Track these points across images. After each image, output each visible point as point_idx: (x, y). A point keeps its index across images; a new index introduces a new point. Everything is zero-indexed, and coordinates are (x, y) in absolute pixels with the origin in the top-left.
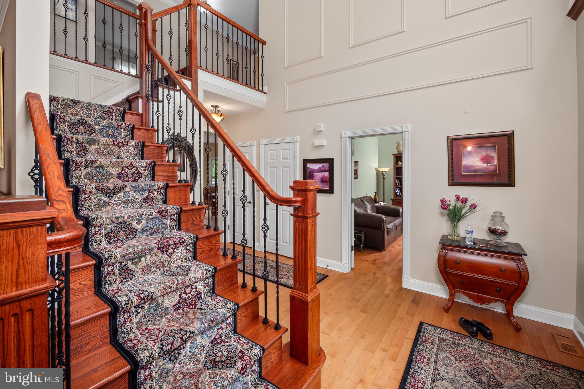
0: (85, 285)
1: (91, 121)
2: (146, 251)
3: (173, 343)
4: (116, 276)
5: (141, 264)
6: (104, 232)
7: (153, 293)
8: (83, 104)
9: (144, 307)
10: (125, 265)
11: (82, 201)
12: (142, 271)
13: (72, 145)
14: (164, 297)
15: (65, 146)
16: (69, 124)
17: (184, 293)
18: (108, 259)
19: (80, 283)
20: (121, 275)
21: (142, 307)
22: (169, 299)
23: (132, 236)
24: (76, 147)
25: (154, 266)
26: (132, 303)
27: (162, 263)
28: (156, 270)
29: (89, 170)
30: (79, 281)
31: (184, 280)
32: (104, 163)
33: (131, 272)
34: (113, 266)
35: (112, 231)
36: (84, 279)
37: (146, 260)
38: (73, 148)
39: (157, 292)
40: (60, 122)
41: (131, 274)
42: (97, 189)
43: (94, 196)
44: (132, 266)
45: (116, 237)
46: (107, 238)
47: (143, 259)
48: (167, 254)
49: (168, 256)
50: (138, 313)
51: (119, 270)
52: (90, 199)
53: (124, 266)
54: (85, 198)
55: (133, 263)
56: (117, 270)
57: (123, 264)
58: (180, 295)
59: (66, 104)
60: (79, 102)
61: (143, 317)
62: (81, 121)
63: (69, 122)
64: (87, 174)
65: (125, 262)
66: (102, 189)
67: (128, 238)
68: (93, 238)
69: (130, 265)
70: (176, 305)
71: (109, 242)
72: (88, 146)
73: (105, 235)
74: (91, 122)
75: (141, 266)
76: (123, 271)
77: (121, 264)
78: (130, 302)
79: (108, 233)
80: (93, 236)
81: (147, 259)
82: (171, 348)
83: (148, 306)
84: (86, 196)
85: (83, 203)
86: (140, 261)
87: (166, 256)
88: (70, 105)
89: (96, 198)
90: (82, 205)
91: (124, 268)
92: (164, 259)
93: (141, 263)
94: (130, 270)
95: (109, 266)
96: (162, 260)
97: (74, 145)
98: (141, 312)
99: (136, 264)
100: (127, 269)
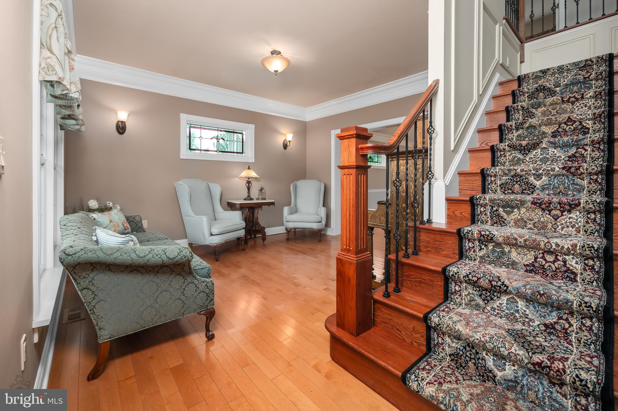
0: (464, 216)
1: (550, 84)
2: (516, 202)
3: (480, 279)
4: (488, 218)
5: (514, 215)
6: (499, 183)
7: (494, 235)
8: (553, 70)
9: (487, 245)
10: (497, 210)
11: (498, 158)
12: (515, 223)
13: (519, 113)
14: (511, 248)
15: (513, 115)
16: (528, 95)
17: (541, 258)
18: (478, 199)
19: (461, 213)
20: (492, 219)
21: (486, 246)
22: (519, 254)
23: (528, 192)
24: (522, 114)
25: (530, 222)
27: (543, 223)
28: (533, 228)
29: (521, 132)
30: (460, 211)
31: (538, 240)
32: (534, 122)
33: (502, 220)
34: (485, 208)
35: (507, 183)
36: (464, 211)
37: (520, 213)
38: (520, 116)
39: (498, 237)
40: (521, 95)
41: (502, 221)
42: (509, 147)
43: (508, 154)
44: (503, 213)
45: (511, 190)
46: (501, 188)
47: (516, 210)
48: (550, 214)
49: (551, 218)
50: (481, 249)
51: (490, 213)
52: (505, 156)
53: (495, 211)
54: (501, 155)
55: (504, 211)
56: (488, 213)
57: (495, 209)
58: (536, 258)
59: (537, 77)
60: (548, 69)
61: (487, 255)
62: (539, 88)
63: (528, 93)
64: (519, 136)
65: (496, 208)
66: (514, 146)
67: (524, 193)
68: (489, 186)
69: (501, 212)
70: (527, 265)
71: (504, 192)
72: (534, 111)
73: (500, 186)
74: (549, 86)
75: (513, 217)
76: (494, 215)
77: (492, 208)
78: (471, 233)
79: (503, 184)
80: (489, 184)
81: (522, 212)
82: (476, 282)
83: (492, 247)
84: (502, 153)
85: (499, 160)
86: (513, 212)
87: (548, 216)
88: (541, 76)
89: (511, 155)
90: (498, 161)
91: (495, 213)
92: (546, 219)
93: (514, 214)
94: (502, 217)
95: (481, 206)
96: (542, 219)
97: (521, 112)
98: (485, 249)
99: (508, 213)
100: (498, 215)
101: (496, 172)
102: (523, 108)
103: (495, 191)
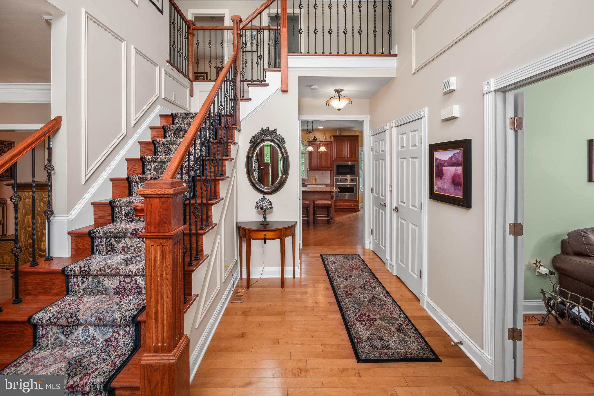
0: (86, 248)
1: (185, 127)
2: (121, 234)
3: (60, 319)
4: (104, 248)
5: (121, 244)
6: (123, 212)
7: (91, 270)
8: (192, 115)
9: (88, 278)
10: (110, 241)
11: (133, 187)
12: (122, 250)
13: (162, 147)
14: (104, 277)
15: (158, 147)
17: (123, 281)
18: (94, 233)
19: (83, 245)
20: (107, 248)
21: (87, 279)
22: (110, 281)
23: (143, 219)
24: (164, 148)
25: (132, 248)
26: (74, 271)
27: (139, 247)
28: (133, 252)
29: (156, 164)
30: (83, 244)
31: (119, 269)
32: (163, 159)
33: (114, 248)
34: (102, 239)
35: (129, 212)
36: (86, 243)
37: (125, 242)
38: (162, 149)
39: (93, 271)
40: (169, 131)
41: (114, 249)
42: (139, 179)
43: (140, 184)
44: (114, 243)
45: (132, 218)
46: (125, 217)
47: (123, 240)
48: (143, 241)
49: (144, 243)
50: (84, 282)
51: (105, 243)
52: (138, 187)
53: (109, 241)
54: (135, 186)
55: (115, 241)
56: (104, 243)
57: (108, 240)
58: (120, 282)
59: (183, 117)
60: (189, 114)
61: (88, 287)
62: (179, 128)
63: (173, 130)
64: (155, 167)
65: (109, 239)
66: (142, 179)
67: (140, 220)
68: (117, 216)
69: (113, 242)
70: (115, 289)
71: (127, 220)
72: (171, 147)
73: (124, 215)
74: (185, 128)
75: (121, 245)
76: (108, 245)
77: (107, 239)
78: (73, 270)
79: (126, 213)
80: (117, 214)
81: (127, 241)
82: (56, 322)
83: (91, 279)
84: (136, 184)
85: (133, 189)
86: (121, 241)
87: (142, 242)
88: (185, 117)
89: (141, 185)
90: (133, 190)
91: (109, 243)
92: (140, 244)
93: (121, 242)
94: (114, 246)
95: (99, 238)
96: (139, 245)
97: (163, 147)
98: (86, 282)
99: (118, 242)
100: (111, 245)
101: (120, 204)
102: (164, 143)
103: (121, 219)
